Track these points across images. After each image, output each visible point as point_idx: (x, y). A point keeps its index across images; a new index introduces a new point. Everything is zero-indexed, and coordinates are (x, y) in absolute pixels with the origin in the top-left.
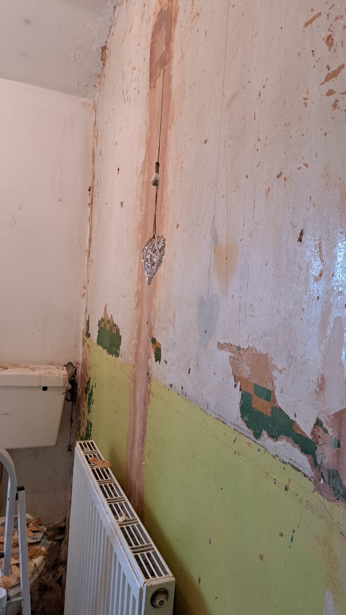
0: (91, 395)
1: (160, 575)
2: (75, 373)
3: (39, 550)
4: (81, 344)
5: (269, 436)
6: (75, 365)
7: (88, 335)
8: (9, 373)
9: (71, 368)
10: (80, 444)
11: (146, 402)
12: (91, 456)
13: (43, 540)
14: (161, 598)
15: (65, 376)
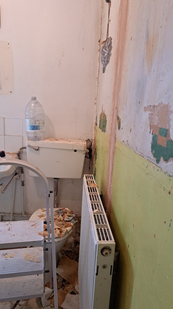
0: (96, 154)
1: (107, 240)
2: (91, 145)
3: (70, 224)
4: (94, 130)
5: (164, 160)
6: (91, 141)
7: (96, 124)
8: (58, 142)
9: (90, 142)
10: (86, 176)
11: (114, 154)
12: (89, 181)
13: (72, 220)
14: (107, 251)
15: (85, 145)
